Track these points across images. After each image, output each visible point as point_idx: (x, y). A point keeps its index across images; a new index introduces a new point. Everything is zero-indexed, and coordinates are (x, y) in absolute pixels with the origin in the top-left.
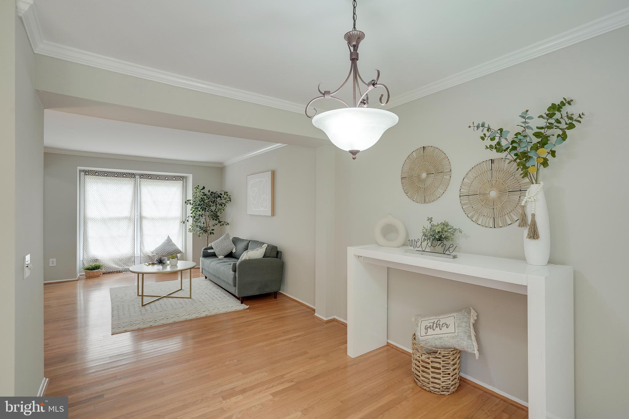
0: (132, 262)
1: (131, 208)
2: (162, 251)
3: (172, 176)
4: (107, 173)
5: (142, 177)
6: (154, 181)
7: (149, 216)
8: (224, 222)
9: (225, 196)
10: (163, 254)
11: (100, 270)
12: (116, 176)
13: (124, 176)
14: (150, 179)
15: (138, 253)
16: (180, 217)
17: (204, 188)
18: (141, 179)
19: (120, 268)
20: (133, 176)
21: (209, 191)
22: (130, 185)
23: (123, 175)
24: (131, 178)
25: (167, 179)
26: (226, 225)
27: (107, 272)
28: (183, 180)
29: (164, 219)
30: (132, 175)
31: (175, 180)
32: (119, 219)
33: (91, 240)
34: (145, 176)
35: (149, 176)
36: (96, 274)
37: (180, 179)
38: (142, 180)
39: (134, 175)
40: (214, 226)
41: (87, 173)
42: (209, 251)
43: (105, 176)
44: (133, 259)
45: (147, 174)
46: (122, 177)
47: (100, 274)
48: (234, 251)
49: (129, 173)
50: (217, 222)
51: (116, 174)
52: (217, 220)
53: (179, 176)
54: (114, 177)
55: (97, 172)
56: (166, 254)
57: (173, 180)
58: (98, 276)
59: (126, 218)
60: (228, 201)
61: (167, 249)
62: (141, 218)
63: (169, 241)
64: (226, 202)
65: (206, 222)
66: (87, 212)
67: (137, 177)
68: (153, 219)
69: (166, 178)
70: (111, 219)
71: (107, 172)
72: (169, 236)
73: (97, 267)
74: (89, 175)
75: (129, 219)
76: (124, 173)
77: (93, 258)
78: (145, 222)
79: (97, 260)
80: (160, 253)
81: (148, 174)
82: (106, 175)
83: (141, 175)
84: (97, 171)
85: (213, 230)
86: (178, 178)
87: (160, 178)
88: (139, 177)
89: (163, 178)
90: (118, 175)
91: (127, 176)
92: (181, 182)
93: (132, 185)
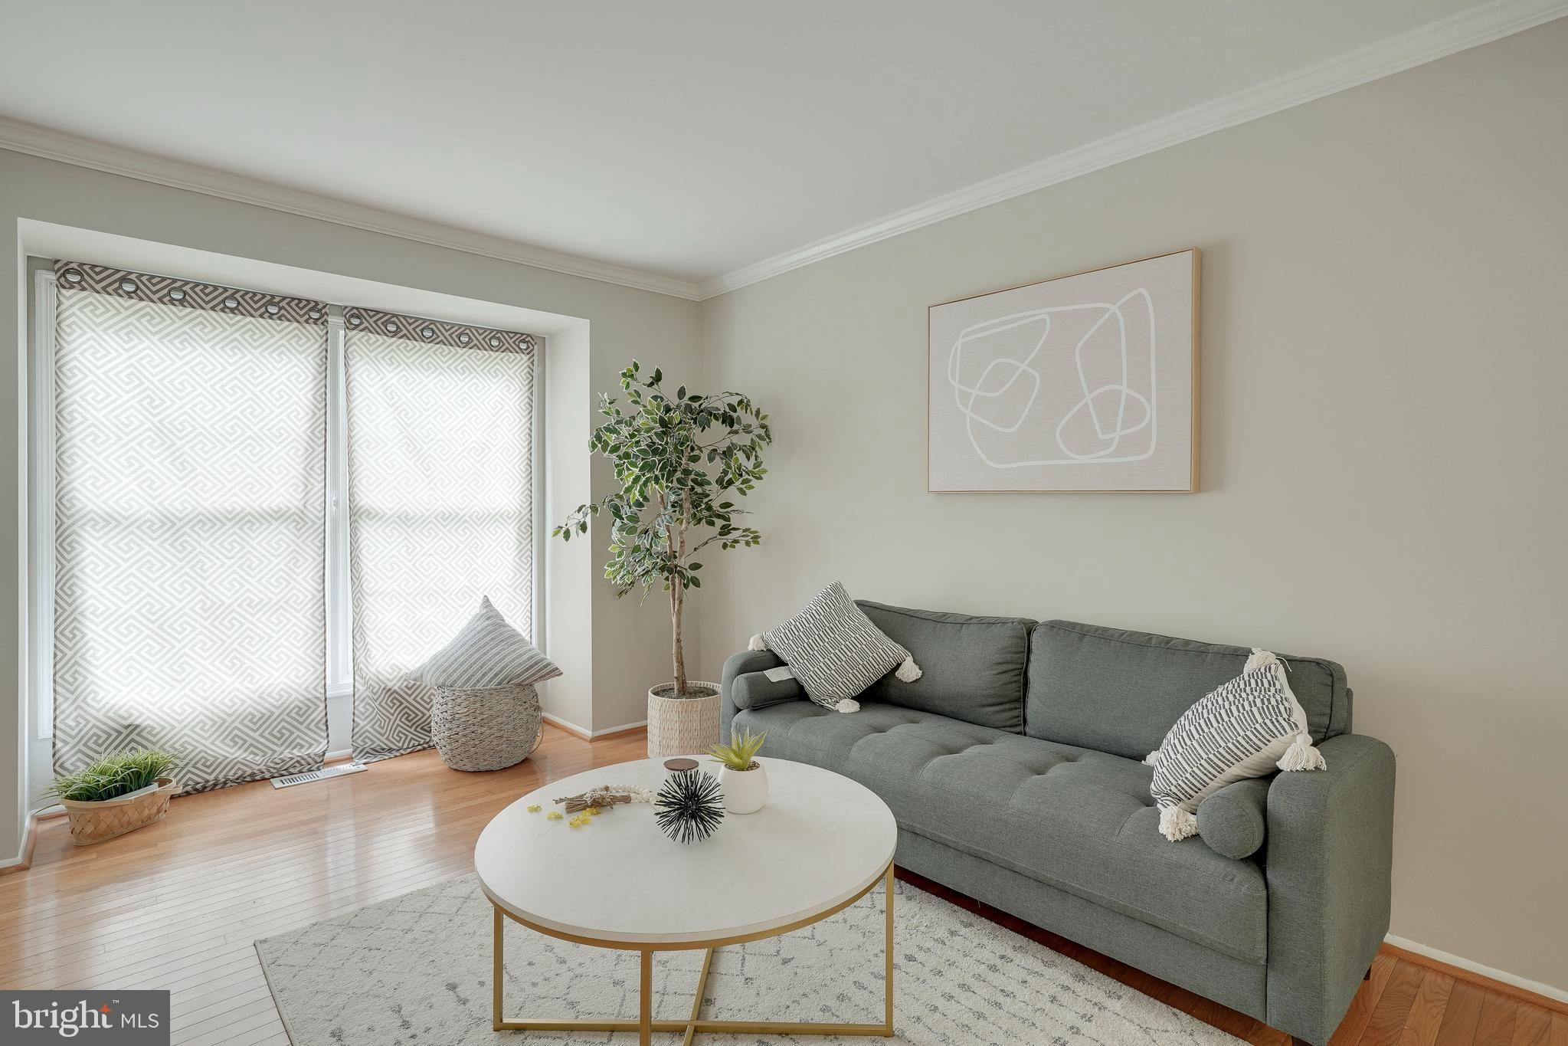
0: (316, 726)
1: (308, 469)
2: (471, 672)
3: (486, 330)
4: (186, 288)
5: (356, 321)
6: (411, 346)
7: (389, 506)
8: (745, 530)
9: (742, 417)
10: (479, 686)
11: (154, 787)
12: (232, 310)
13: (273, 310)
14: (395, 334)
15: (342, 682)
16: (520, 512)
17: (658, 377)
18: (351, 334)
19: (257, 762)
20: (312, 312)
21: (682, 393)
22: (301, 357)
23: (265, 305)
24: (307, 321)
25: (467, 343)
26: (748, 544)
27: (188, 788)
28: (529, 352)
29: (450, 519)
30: (311, 310)
31: (499, 349)
32: (245, 520)
33: (99, 630)
34: (371, 321)
35: (388, 322)
36: (136, 815)
37: (519, 347)
38: (356, 336)
39: (319, 311)
40: (701, 549)
41: (72, 275)
42: (775, 675)
43: (172, 301)
44: (318, 714)
45: (378, 312)
46: (261, 316)
47: (155, 809)
48: (909, 672)
49: (294, 299)
50: (714, 531)
51: (231, 297)
53: (516, 333)
54: (222, 310)
55: (132, 276)
56: (492, 686)
57: (491, 347)
58: (146, 824)
59: (278, 516)
60: (760, 437)
61: (497, 659)
62: (355, 514)
63: (492, 622)
64: (752, 443)
67: (335, 321)
68: (405, 519)
69: (460, 335)
70: (209, 522)
71: (187, 283)
72: (486, 600)
73: (139, 778)
74: (84, 289)
75: (296, 519)
76: (273, 297)
78: (369, 534)
79: (133, 728)
80: (459, 683)
81: (386, 314)
82: (179, 296)
83: (352, 316)
84: (130, 273)
85: (694, 567)
86: (511, 342)
87: (438, 337)
88: (341, 320)
89: (450, 335)
90: (239, 303)
91: (283, 312)
92: (522, 359)
93: (310, 358)
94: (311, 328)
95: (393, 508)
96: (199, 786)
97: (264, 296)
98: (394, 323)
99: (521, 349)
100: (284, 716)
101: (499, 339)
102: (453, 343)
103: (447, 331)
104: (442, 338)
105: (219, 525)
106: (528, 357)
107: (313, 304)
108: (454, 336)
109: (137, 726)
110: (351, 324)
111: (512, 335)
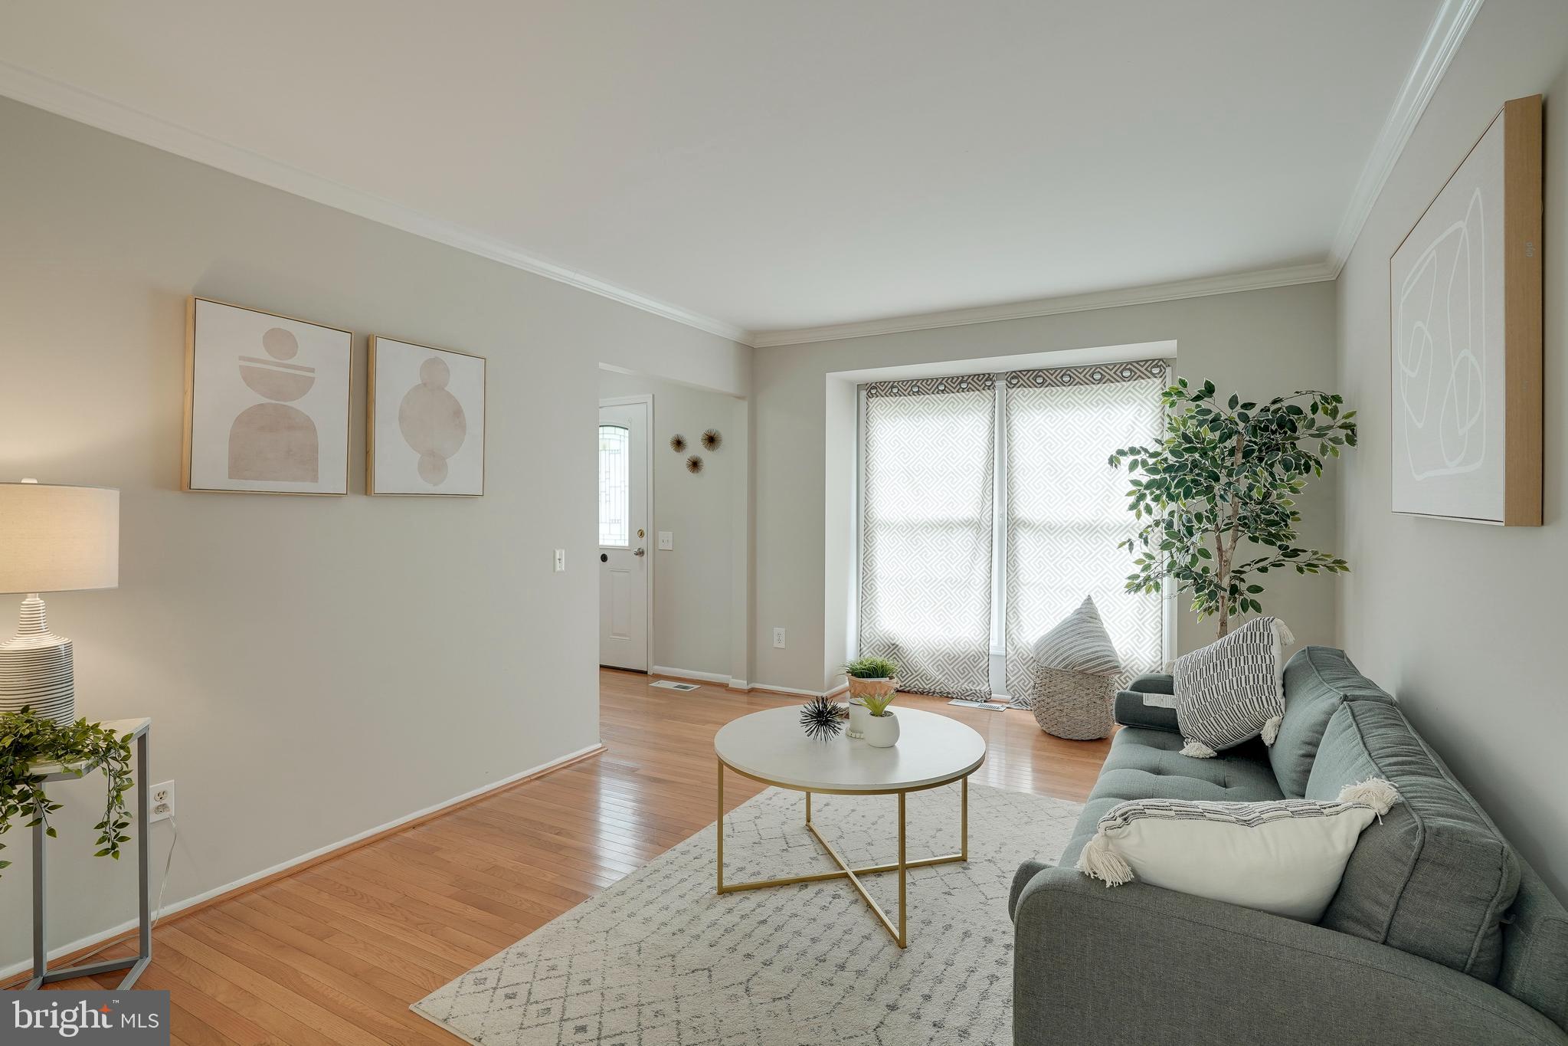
0: (982, 671)
1: (984, 491)
3: (1115, 365)
4: (919, 384)
5: (1014, 381)
6: (1055, 391)
7: (1038, 518)
8: (1315, 553)
9: (1322, 419)
10: (1052, 666)
12: (942, 391)
13: (964, 386)
14: (1042, 384)
15: (996, 646)
17: (1210, 389)
18: (1011, 391)
19: (952, 687)
20: (983, 381)
21: (1233, 402)
22: (980, 414)
23: (960, 383)
24: (984, 389)
25: (1101, 380)
26: (1331, 569)
27: (915, 689)
28: (1162, 375)
30: (986, 380)
31: (1130, 378)
32: (948, 526)
34: (1025, 378)
35: (1037, 376)
37: (1151, 372)
38: (1015, 392)
39: (991, 380)
40: (1264, 570)
41: (873, 389)
43: (914, 393)
44: (983, 664)
45: (1029, 371)
46: (958, 391)
49: (975, 375)
50: (1273, 553)
51: (941, 383)
52: (1273, 544)
53: (1147, 361)
54: (938, 393)
55: (896, 384)
57: (1124, 379)
59: (967, 524)
60: (1336, 441)
62: (1012, 525)
64: (1324, 450)
65: (1220, 549)
66: (874, 505)
67: (1001, 384)
68: (1050, 528)
69: (1093, 374)
70: (929, 527)
71: (918, 380)
72: (1089, 598)
74: (877, 396)
75: (975, 526)
76: (963, 377)
77: (886, 641)
78: (1025, 541)
79: (895, 646)
81: (1034, 371)
82: (915, 390)
83: (1012, 378)
84: (894, 382)
85: (1256, 589)
86: (1143, 369)
87: (1075, 380)
88: (1004, 383)
89: (1084, 376)
90: (945, 386)
91: (970, 385)
92: (1154, 383)
93: (986, 415)
94: (988, 393)
95: (1040, 520)
96: (920, 690)
97: (958, 378)
98: (1040, 376)
99: (1153, 374)
100: (966, 660)
101: (1130, 369)
102: (1088, 382)
103: (1111, 370)
104: (1077, 380)
105: (935, 529)
106: (1161, 379)
107: (987, 376)
108: (1087, 376)
109: (897, 646)
110: (1011, 383)
111: (1142, 364)
